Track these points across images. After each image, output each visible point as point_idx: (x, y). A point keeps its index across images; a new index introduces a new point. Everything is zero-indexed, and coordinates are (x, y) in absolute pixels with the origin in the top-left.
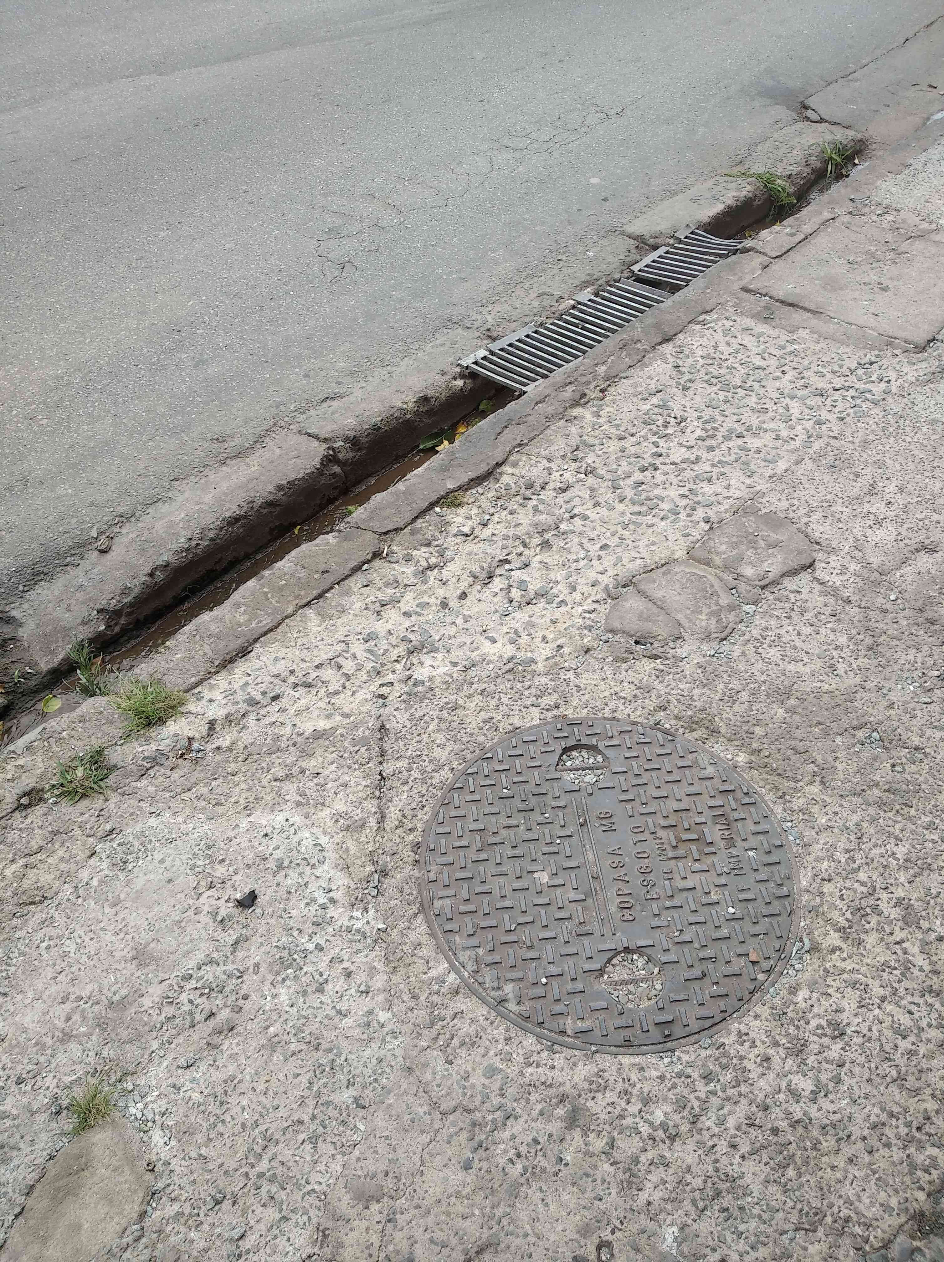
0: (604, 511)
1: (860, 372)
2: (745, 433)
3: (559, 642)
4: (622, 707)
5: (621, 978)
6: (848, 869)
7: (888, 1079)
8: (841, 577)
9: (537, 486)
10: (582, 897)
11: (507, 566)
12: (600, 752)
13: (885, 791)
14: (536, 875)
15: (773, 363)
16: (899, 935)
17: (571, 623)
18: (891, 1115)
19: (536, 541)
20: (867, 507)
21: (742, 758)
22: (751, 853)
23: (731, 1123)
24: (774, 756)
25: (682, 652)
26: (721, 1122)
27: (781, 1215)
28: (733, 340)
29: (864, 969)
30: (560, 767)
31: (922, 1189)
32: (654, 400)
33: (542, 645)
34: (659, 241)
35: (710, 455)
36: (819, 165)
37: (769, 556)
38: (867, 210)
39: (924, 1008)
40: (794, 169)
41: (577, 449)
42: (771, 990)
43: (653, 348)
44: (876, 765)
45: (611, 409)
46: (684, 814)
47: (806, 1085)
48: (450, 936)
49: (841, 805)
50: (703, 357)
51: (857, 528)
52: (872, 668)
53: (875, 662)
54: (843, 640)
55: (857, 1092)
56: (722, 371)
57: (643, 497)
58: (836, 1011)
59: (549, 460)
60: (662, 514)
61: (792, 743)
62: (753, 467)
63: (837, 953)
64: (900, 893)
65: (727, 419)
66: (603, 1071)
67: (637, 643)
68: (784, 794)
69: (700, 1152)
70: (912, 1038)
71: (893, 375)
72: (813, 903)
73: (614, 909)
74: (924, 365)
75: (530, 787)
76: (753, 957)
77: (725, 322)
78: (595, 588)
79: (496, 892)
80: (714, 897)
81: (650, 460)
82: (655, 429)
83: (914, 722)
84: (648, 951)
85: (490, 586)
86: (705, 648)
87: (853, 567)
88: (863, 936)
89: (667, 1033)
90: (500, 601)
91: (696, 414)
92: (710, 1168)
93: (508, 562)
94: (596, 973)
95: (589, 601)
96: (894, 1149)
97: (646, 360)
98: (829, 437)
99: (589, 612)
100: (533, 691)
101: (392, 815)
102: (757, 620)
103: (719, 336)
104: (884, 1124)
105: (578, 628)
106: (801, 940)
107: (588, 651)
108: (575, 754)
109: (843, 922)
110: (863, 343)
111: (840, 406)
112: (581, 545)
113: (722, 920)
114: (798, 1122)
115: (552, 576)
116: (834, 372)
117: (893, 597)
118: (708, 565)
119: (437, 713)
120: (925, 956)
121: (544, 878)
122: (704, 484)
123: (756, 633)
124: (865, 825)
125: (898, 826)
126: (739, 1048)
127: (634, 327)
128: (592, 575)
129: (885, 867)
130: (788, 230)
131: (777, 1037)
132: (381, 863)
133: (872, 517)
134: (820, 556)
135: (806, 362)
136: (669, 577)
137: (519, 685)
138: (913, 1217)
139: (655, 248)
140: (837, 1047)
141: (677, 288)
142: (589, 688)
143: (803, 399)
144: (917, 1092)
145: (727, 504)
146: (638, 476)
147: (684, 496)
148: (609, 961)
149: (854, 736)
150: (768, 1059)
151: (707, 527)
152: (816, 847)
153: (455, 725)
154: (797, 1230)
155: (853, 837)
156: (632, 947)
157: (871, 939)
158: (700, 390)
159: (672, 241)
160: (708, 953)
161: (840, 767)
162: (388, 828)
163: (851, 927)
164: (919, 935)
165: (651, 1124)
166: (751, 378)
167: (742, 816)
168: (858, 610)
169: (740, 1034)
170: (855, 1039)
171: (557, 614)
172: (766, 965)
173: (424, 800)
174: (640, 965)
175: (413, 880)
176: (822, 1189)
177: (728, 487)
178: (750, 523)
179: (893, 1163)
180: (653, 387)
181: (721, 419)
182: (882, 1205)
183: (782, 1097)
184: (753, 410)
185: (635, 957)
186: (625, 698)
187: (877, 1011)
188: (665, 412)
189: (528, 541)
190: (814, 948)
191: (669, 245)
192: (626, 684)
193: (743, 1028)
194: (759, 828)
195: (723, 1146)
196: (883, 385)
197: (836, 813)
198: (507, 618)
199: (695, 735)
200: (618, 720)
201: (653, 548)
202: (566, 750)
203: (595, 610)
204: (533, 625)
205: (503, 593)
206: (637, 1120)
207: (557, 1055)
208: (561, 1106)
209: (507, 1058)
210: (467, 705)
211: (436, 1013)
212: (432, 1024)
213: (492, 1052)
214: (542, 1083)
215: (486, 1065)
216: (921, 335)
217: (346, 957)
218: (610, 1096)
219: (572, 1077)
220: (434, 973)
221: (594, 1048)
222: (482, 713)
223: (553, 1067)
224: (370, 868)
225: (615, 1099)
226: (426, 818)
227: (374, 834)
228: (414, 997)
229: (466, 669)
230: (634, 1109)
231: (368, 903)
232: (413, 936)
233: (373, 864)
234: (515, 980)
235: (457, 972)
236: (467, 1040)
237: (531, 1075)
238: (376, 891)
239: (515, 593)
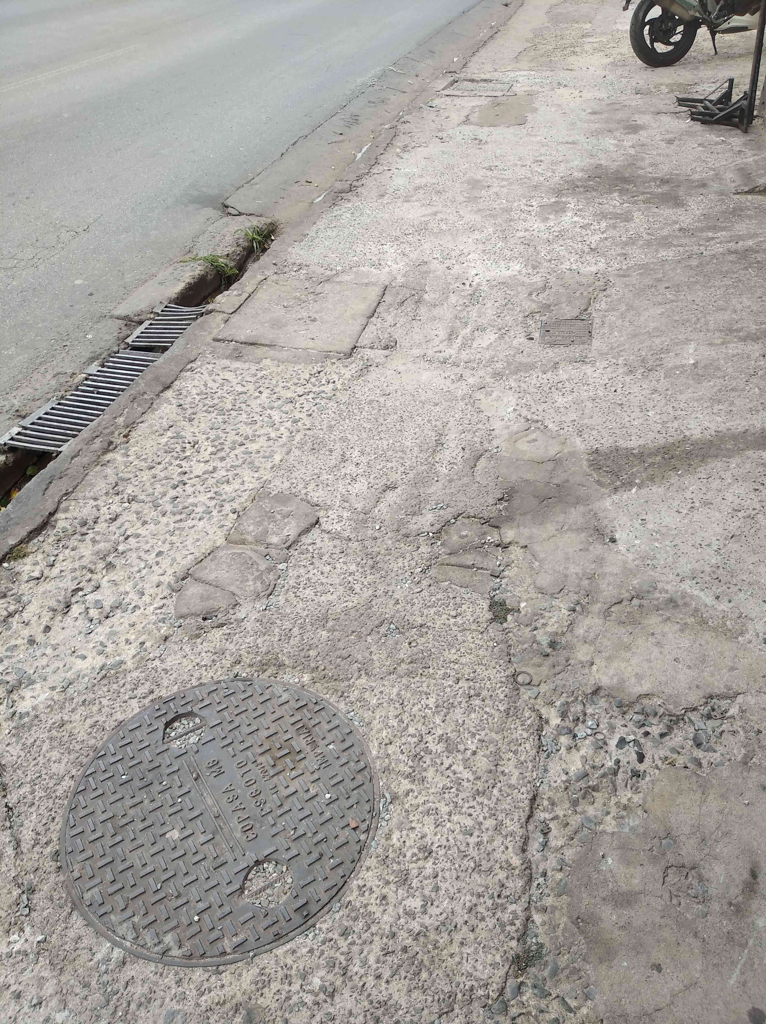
0: (152, 527)
1: (313, 380)
2: (245, 442)
3: (141, 640)
4: (205, 673)
5: (259, 887)
6: (401, 729)
7: (470, 871)
8: (340, 524)
9: (91, 522)
10: (211, 836)
11: (81, 593)
12: (196, 715)
13: (410, 663)
14: (167, 836)
15: (251, 387)
16: (447, 763)
17: (147, 621)
18: (479, 896)
19: (101, 565)
20: (343, 471)
21: (306, 678)
22: (331, 747)
23: (372, 960)
24: (328, 668)
25: (241, 615)
26: (364, 963)
27: (426, 1012)
28: (217, 377)
29: (431, 798)
30: (166, 739)
31: (513, 938)
32: (169, 434)
33: (127, 647)
34: (142, 317)
35: (223, 464)
36: (246, 244)
37: (286, 524)
38: (287, 269)
39: (478, 807)
40: (230, 250)
41: (117, 485)
42: (373, 843)
43: (158, 395)
44: (398, 647)
45: (136, 448)
46: (274, 738)
47: (415, 903)
48: (105, 918)
49: (384, 685)
50: (198, 394)
51: (341, 487)
52: (378, 581)
53: (378, 575)
54: (353, 568)
55: (452, 891)
56: (216, 401)
57: (180, 507)
58: (422, 838)
59: (95, 499)
60: (198, 516)
61: (338, 653)
62: (257, 464)
63: (411, 794)
64: (440, 732)
65: (229, 435)
66: (263, 969)
67: (205, 619)
68: (343, 693)
69: (355, 995)
70: (476, 833)
71: (336, 377)
72: (384, 765)
73: (238, 835)
74: (354, 365)
75: (146, 766)
76: (353, 825)
77: (208, 366)
78: (160, 588)
79: (138, 864)
80: (313, 792)
81: (179, 479)
82: (176, 455)
83: (415, 607)
84: (274, 856)
85: (70, 613)
86: (258, 605)
87: (346, 514)
88: (424, 774)
89: (305, 913)
90: (82, 624)
91: (204, 437)
92: (366, 1003)
93: (81, 589)
94: (238, 893)
95: (158, 599)
96: (487, 919)
97: (155, 406)
98: (305, 429)
99: (160, 608)
100: (128, 686)
101: (26, 837)
102: (291, 573)
103: (206, 377)
104: (476, 905)
105: (154, 624)
106: (384, 796)
107: (166, 639)
108: (176, 724)
109: (408, 770)
110: (308, 359)
111: (306, 405)
112: (140, 558)
113: (324, 807)
114: (418, 934)
115: (122, 589)
116: (296, 384)
117: (377, 527)
118: (244, 543)
119: (47, 734)
120: (468, 770)
121: (175, 835)
122: (225, 486)
123: (292, 583)
124: (403, 693)
125: (425, 685)
126: (362, 899)
127: (138, 384)
128: (155, 578)
129: (424, 717)
130: (235, 293)
131: (387, 877)
132: (25, 883)
133: (348, 477)
134: (321, 514)
135: (274, 382)
136: (216, 561)
137: (115, 686)
138: (513, 962)
139: (141, 323)
140: (429, 864)
141: (165, 349)
142: (174, 668)
143: (279, 408)
144: (490, 870)
145: (245, 496)
146: (172, 493)
147: (211, 498)
148: (246, 878)
149: (379, 632)
150: (384, 897)
151: (235, 516)
152: (375, 722)
153: (66, 739)
154: (440, 1016)
155: (397, 705)
156: (261, 858)
157: (430, 774)
158: (202, 419)
159: (152, 316)
160: (320, 836)
161: (375, 658)
162: (25, 850)
163: (414, 771)
164: (460, 757)
165: (311, 992)
166: (238, 402)
167: (317, 721)
168: (357, 543)
169: (360, 888)
170: (440, 853)
171: (134, 618)
172: (364, 827)
173: (53, 813)
174: (271, 870)
175: (60, 885)
176: (448, 975)
177: (243, 483)
178: (266, 505)
179: (490, 930)
180: (165, 424)
181: (224, 436)
182: (491, 965)
183: (402, 921)
184: (246, 423)
185: (265, 865)
186: (206, 666)
187: (448, 825)
188: (180, 441)
189: (93, 567)
190: (395, 798)
191: (151, 319)
192: (203, 654)
193: (361, 883)
194: (332, 725)
195: (370, 981)
196: (331, 386)
197: (381, 692)
198: (91, 635)
199: (267, 673)
200: (205, 684)
201: (198, 543)
202: (168, 724)
203: (164, 605)
204: (115, 633)
205: (83, 615)
206: (301, 995)
207: (224, 974)
208: (237, 1015)
209: (183, 998)
210: (73, 719)
211: (109, 990)
212: (108, 1002)
213: (168, 1000)
214: (217, 1004)
215: (165, 1013)
216: (346, 346)
217: (12, 981)
218: (275, 986)
219: (240, 986)
220: (99, 956)
221: (251, 954)
222: (88, 720)
223: (223, 986)
224: (16, 892)
225: (279, 987)
226: (58, 827)
227: (14, 861)
228: (86, 985)
229: (64, 690)
230: (296, 987)
231: (22, 923)
232: (72, 934)
233: (19, 887)
234: (172, 929)
235: (120, 946)
236: (143, 1000)
237: (206, 1001)
238: (27, 909)
239: (93, 613)
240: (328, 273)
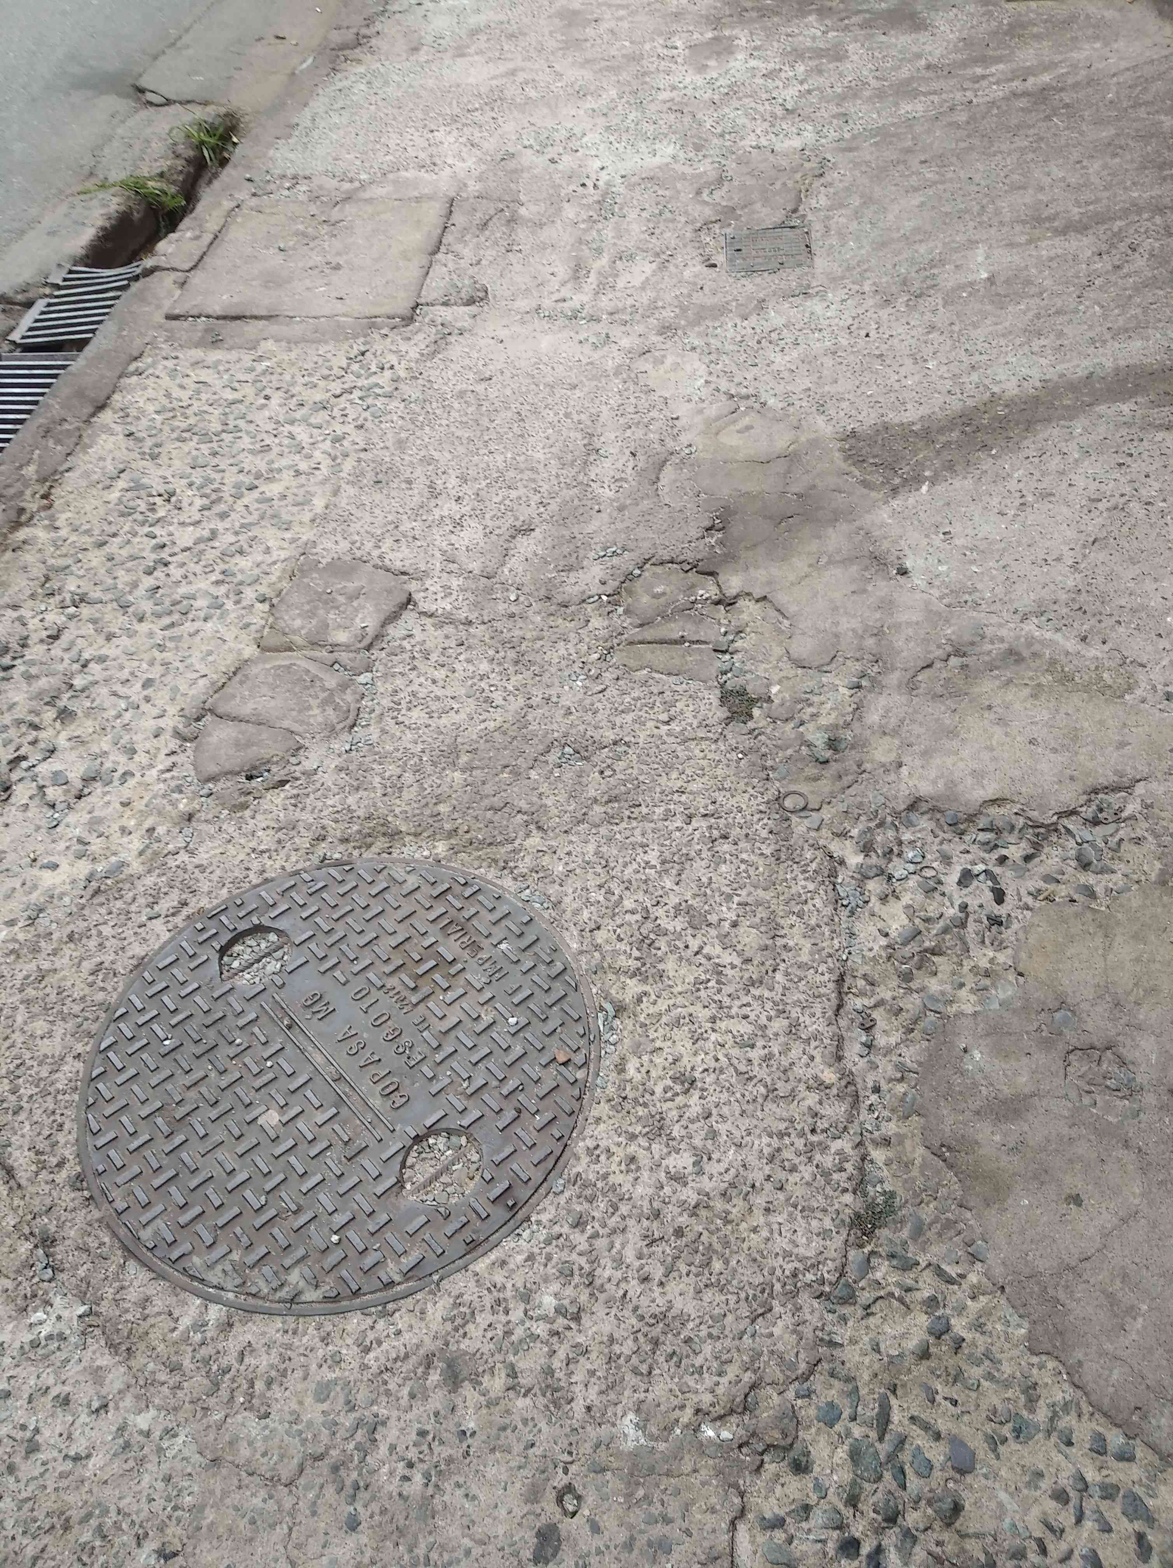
0: (124, 641)
1: (355, 367)
2: (256, 482)
3: (147, 825)
4: (270, 863)
5: (427, 1176)
6: (610, 904)
7: (760, 1100)
8: (448, 600)
9: (15, 647)
10: (334, 1111)
11: (24, 764)
12: (269, 930)
13: (607, 803)
14: (260, 1121)
15: (248, 390)
16: (694, 944)
17: (150, 794)
18: (781, 1135)
19: (50, 714)
20: (437, 513)
21: (441, 848)
22: (503, 946)
23: (630, 1255)
24: (474, 827)
25: (309, 765)
26: (619, 1262)
27: (730, 1318)
28: (186, 380)
29: (680, 1000)
30: (226, 974)
31: (845, 1190)
32: (121, 484)
33: (125, 839)
34: (30, 295)
35: (227, 524)
36: (191, 153)
37: (356, 610)
38: (272, 187)
39: (755, 1004)
40: (164, 165)
41: (47, 579)
42: (598, 1082)
43: (87, 422)
44: (584, 780)
45: (69, 515)
46: (407, 946)
47: (683, 1161)
48: (185, 1263)
49: (571, 842)
50: (158, 412)
51: (438, 539)
52: (529, 682)
53: (529, 674)
54: (484, 666)
55: (737, 1133)
56: (192, 421)
57: (167, 603)
58: (675, 1062)
59: (15, 607)
60: (202, 614)
61: (486, 802)
62: (285, 517)
63: (645, 999)
64: (673, 900)
65: (227, 474)
66: (460, 1295)
67: (250, 778)
68: (506, 862)
69: (613, 1311)
70: (760, 1043)
71: (393, 359)
72: (594, 962)
73: (376, 1102)
74: (421, 336)
75: (200, 1019)
76: (562, 1058)
77: (165, 362)
78: (162, 738)
79: (217, 1171)
80: (487, 1019)
81: (154, 556)
82: (140, 518)
83: (599, 716)
84: (443, 1125)
85: (13, 800)
86: (336, 745)
87: (455, 583)
88: (661, 966)
89: (510, 1203)
90: (38, 814)
91: (184, 482)
92: (634, 1321)
93: (25, 758)
94: (394, 1189)
95: (161, 756)
96: (802, 1168)
97: (86, 440)
98: (356, 451)
99: (168, 770)
100: (142, 901)
101: (21, 1161)
102: (380, 687)
103: (166, 381)
104: (779, 1150)
105: (164, 796)
106: (602, 1009)
107: (190, 817)
108: (237, 948)
109: (633, 964)
110: (340, 334)
111: (352, 413)
112: (115, 694)
113: (508, 1038)
114: (696, 1207)
115: (95, 749)
116: (325, 378)
117: (513, 598)
118: (290, 649)
119: (19, 997)
120: (730, 950)
121: (272, 1118)
122: (238, 559)
123: (386, 702)
124: (604, 849)
125: (637, 832)
126: (597, 1167)
127: (46, 408)
128: (150, 724)
129: (646, 882)
130: (189, 234)
131: (630, 1129)
132: (37, 1231)
133: (448, 521)
134: (413, 586)
135: (287, 377)
136: (249, 683)
137: (119, 904)
138: (852, 1226)
139: (29, 304)
140: (694, 1100)
141: (85, 342)
142: (215, 861)
143: (305, 420)
144: (792, 1096)
145: (276, 571)
146: (148, 582)
147: (217, 583)
148: (403, 1165)
149: (547, 762)
150: (633, 1159)
151: (266, 607)
152: (567, 900)
153: (53, 997)
154: (753, 1321)
155: (599, 869)
156: (422, 1131)
157: (670, 966)
158: (174, 452)
159: (47, 291)
160: (511, 1084)
161: (549, 802)
162: (23, 1182)
163: (644, 964)
164: (713, 932)
165: (544, 1318)
166: (231, 417)
167: (473, 911)
168: (483, 627)
169: (589, 1151)
170: (708, 1080)
171: (126, 792)
172: (579, 1059)
173: (58, 1117)
174: (441, 1147)
175: (96, 1225)
176: (755, 1260)
177: (267, 551)
178: (316, 581)
179: (807, 1183)
180: (111, 468)
181: (217, 476)
182: (818, 1235)
183: (667, 1190)
184: (252, 452)
185: (431, 1141)
186: (268, 850)
187: (713, 1037)
188: (143, 493)
189: (36, 720)
190: (620, 1009)
191: (46, 296)
192: (260, 833)
193: (591, 1143)
194: (497, 915)
195: (634, 1287)
196: (388, 373)
197: (569, 854)
198: (58, 829)
199: (374, 849)
200: (272, 880)
201: (210, 658)
202: (223, 951)
203: (174, 765)
204: (99, 821)
205: (37, 800)
206: (527, 1325)
207: (397, 1315)
208: (431, 1371)
209: (337, 1360)
210: (58, 965)
211: (215, 1368)
212: (217, 1385)
213: (314, 1367)
214: (396, 1360)
215: (314, 1386)
216: (402, 305)
217: (51, 1381)
218: (483, 1319)
219: (428, 1328)
220: (185, 1322)
221: (436, 1277)
222: (85, 964)
223: (399, 1333)
224: (25, 1247)
225: (490, 1318)
226: (72, 1138)
227: (8, 1201)
228: (175, 1368)
229: (32, 921)
230: (517, 1314)
231: (46, 1293)
232: (132, 1295)
233: (27, 1239)
234: (298, 1262)
235: (217, 1301)
236: (273, 1373)
237: (377, 1359)
238: (50, 1271)
239: (52, 793)
240: (347, 186)
